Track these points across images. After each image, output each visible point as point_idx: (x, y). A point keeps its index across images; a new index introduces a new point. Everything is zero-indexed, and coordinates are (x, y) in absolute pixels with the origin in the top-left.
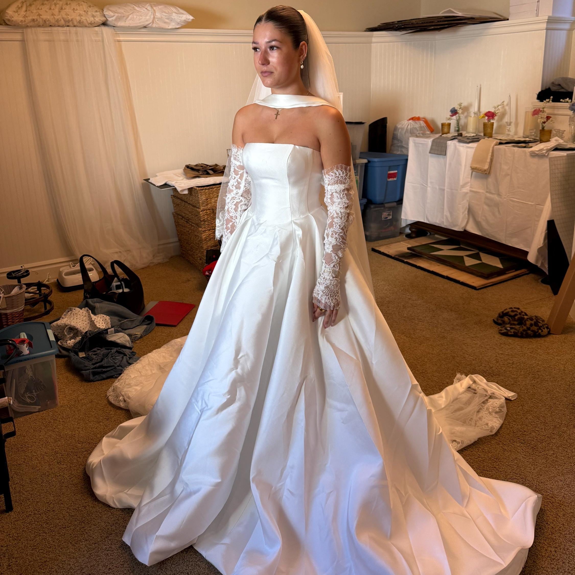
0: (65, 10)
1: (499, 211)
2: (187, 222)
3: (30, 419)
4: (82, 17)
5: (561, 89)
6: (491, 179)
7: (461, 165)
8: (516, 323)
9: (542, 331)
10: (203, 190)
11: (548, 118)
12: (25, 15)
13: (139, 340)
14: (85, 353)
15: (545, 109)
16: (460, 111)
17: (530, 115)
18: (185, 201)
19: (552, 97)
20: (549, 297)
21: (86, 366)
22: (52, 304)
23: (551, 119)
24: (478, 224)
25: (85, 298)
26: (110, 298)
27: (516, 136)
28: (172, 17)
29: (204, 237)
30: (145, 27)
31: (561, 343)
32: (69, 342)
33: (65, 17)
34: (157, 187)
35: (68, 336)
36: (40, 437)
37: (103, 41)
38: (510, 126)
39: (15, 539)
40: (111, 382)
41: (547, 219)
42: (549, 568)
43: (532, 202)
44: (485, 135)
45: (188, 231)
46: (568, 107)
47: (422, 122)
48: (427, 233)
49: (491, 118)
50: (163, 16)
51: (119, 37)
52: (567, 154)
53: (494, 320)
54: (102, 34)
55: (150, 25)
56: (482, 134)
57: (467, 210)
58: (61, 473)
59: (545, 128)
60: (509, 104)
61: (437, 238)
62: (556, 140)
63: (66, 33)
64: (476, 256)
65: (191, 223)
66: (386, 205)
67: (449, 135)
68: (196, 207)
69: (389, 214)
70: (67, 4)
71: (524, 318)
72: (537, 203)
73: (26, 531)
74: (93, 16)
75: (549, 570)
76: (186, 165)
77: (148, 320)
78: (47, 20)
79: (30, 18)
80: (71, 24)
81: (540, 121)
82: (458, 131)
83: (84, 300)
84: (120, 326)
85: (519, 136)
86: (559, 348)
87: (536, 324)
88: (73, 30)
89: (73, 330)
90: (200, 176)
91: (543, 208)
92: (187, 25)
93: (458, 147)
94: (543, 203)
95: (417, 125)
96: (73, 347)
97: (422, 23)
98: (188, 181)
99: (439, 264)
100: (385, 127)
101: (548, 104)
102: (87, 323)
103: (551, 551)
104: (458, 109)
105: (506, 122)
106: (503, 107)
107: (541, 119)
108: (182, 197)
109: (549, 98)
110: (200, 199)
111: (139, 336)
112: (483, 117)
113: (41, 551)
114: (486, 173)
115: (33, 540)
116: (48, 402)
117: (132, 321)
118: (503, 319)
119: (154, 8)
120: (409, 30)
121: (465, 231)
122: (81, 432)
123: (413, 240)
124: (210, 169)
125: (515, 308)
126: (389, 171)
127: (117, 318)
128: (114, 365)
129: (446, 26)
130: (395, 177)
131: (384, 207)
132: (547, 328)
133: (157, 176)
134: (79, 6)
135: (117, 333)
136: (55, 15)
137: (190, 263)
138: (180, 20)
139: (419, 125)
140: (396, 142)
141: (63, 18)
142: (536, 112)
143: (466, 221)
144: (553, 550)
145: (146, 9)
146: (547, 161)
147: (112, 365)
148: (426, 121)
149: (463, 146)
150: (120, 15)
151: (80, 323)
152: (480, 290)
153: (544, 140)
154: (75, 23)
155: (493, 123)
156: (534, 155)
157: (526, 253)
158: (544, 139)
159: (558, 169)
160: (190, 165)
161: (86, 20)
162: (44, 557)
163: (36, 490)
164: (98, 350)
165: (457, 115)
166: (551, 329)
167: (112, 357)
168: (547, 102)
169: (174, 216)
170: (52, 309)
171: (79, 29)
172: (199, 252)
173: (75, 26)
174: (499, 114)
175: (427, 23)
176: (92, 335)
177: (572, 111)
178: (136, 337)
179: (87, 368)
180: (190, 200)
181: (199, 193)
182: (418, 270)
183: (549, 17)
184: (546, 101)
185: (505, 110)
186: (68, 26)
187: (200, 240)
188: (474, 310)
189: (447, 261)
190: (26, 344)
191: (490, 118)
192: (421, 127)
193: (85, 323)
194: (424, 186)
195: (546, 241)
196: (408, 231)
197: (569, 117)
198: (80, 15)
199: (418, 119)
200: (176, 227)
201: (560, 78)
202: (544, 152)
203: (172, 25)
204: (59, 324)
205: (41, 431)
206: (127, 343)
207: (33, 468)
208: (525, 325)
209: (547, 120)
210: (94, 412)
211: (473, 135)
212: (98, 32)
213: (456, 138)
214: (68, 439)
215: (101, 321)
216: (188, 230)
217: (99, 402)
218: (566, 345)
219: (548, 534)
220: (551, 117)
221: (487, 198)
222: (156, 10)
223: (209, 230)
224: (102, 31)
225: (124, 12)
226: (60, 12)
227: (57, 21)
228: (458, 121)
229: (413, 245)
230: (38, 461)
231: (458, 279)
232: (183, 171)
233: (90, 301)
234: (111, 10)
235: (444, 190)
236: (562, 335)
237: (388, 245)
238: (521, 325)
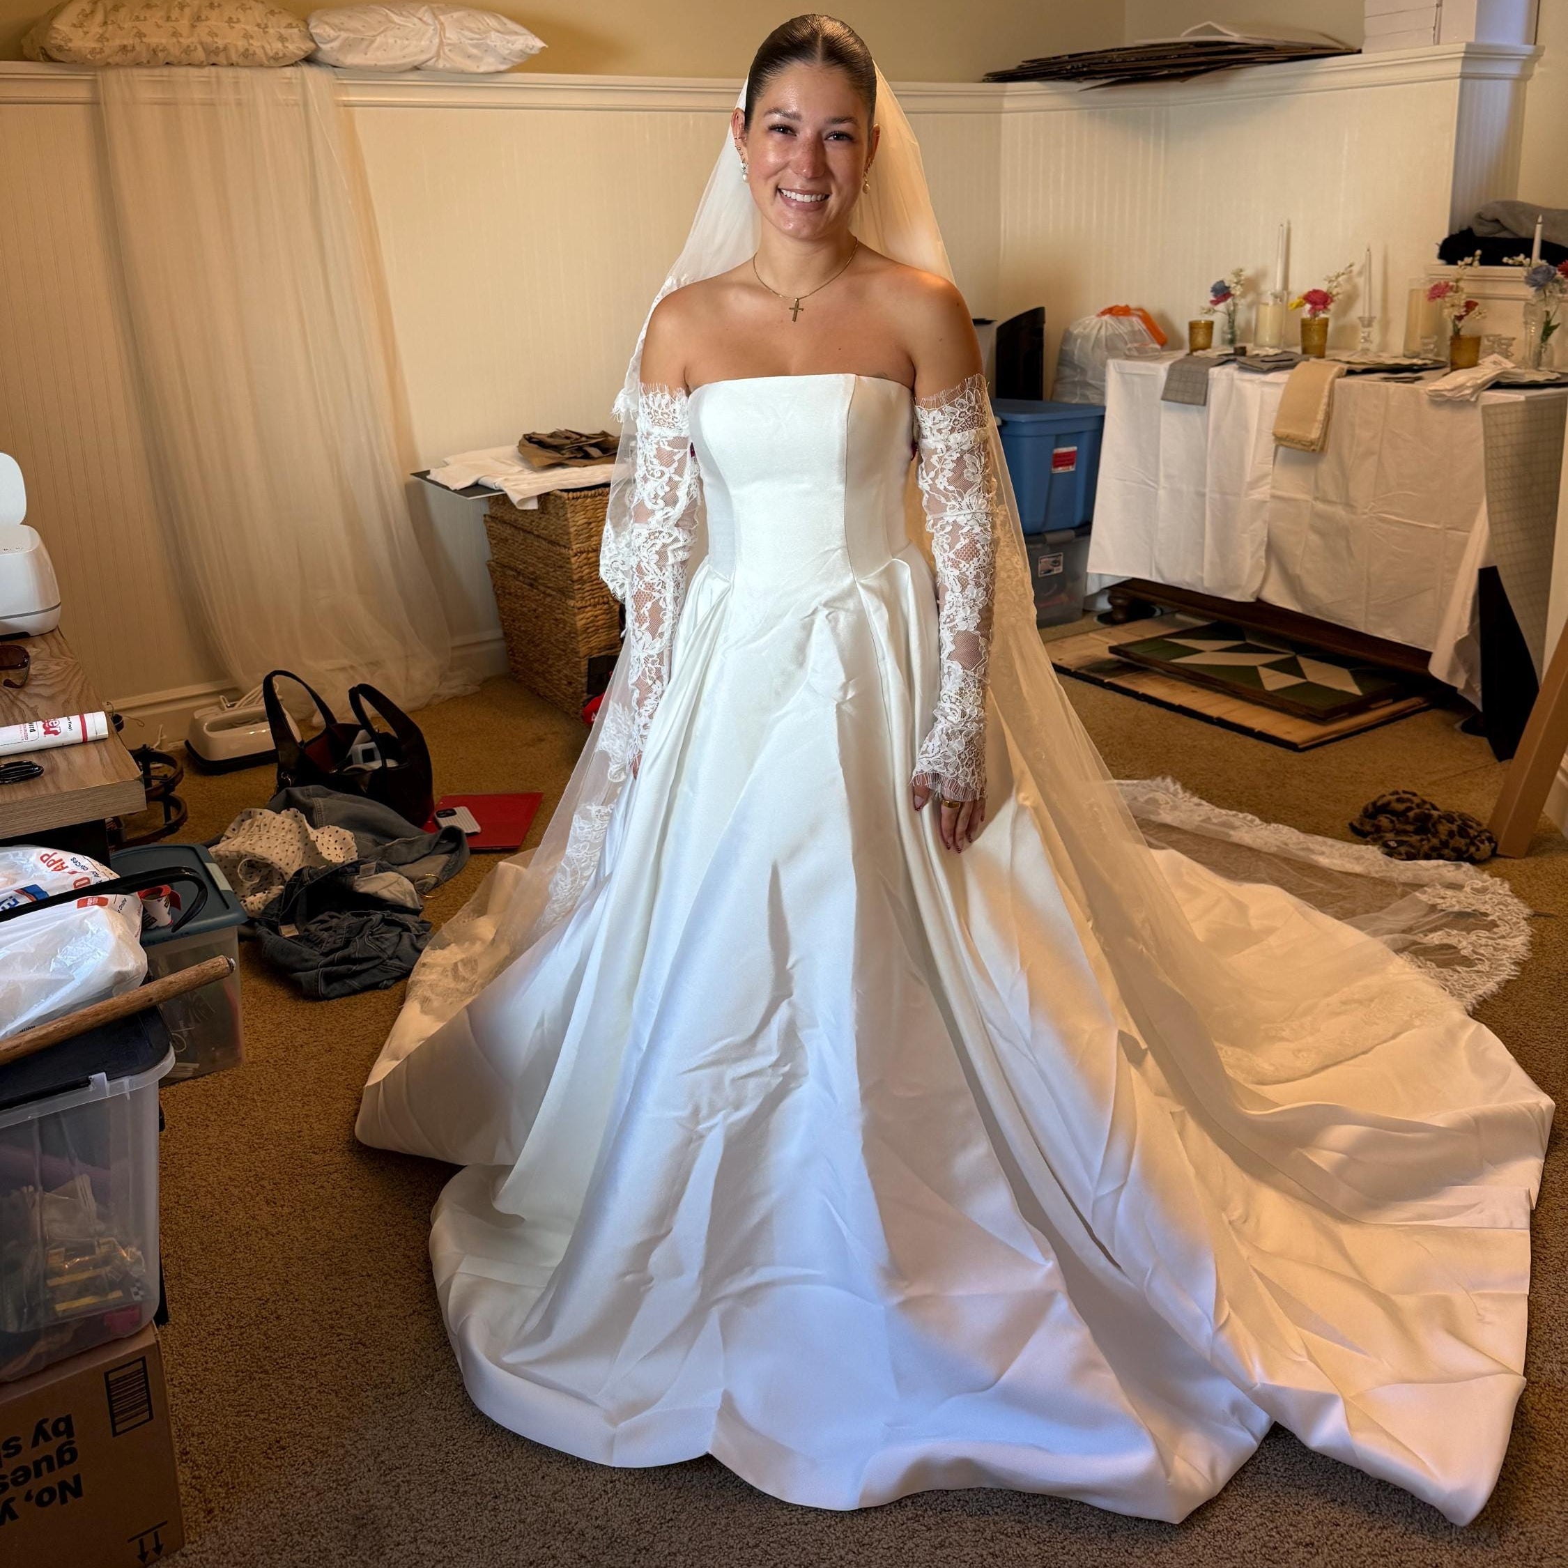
0: (208, 23)
1: (1349, 548)
2: (531, 585)
3: (174, 1096)
4: (251, 41)
5: (1499, 231)
6: (1327, 465)
7: (1246, 429)
8: (1410, 828)
9: (1478, 849)
10: (578, 498)
11: (1470, 306)
12: (102, 35)
13: (433, 892)
14: (297, 928)
15: (1461, 284)
16: (1237, 291)
17: (1422, 299)
18: (524, 531)
19: (1478, 252)
20: (1486, 766)
21: (307, 961)
22: (183, 804)
23: (1477, 308)
24: (1292, 583)
25: (282, 784)
26: (349, 784)
27: (1384, 355)
28: (489, 42)
29: (580, 624)
30: (416, 68)
31: (1528, 877)
32: (250, 899)
33: (208, 40)
34: (455, 491)
35: (248, 884)
36: (210, 1141)
37: (306, 105)
38: (1370, 329)
39: (189, 1391)
40: (374, 1000)
41: (1478, 565)
42: (1551, 1410)
43: (1436, 523)
44: (1305, 351)
45: (535, 610)
46: (1523, 279)
47: (1135, 319)
48: (1154, 611)
49: (1322, 307)
50: (463, 40)
51: (348, 94)
52: (1527, 398)
53: (1351, 825)
54: (304, 85)
55: (429, 63)
56: (1298, 350)
57: (1264, 548)
58: (280, 1228)
59: (1462, 333)
60: (1366, 269)
61: (1182, 623)
62: (1495, 363)
63: (209, 83)
64: (1290, 667)
65: (541, 588)
66: (1050, 538)
67: (1213, 353)
68: (558, 544)
69: (1055, 562)
70: (211, 6)
71: (1431, 816)
72: (1448, 526)
73: (212, 1369)
74: (282, 39)
75: (1552, 1415)
76: (525, 436)
77: (451, 841)
78: (161, 48)
79: (118, 42)
80: (222, 59)
81: (1449, 314)
82: (1232, 342)
83: (279, 790)
84: (385, 854)
85: (1395, 353)
86: (1524, 890)
87: (1463, 832)
88: (227, 74)
89: (260, 869)
90: (566, 462)
91: (1467, 539)
92: (530, 63)
93: (1237, 382)
94: (1467, 523)
95: (1123, 327)
96: (264, 913)
97: (1137, 60)
98: (535, 475)
99: (1194, 688)
100: (1040, 332)
101: (1469, 270)
102: (294, 848)
103: (1552, 1372)
104: (1233, 285)
105: (1360, 318)
106: (1349, 280)
107: (1451, 310)
108: (516, 520)
109: (1472, 254)
110: (571, 524)
111: (433, 881)
112: (1300, 305)
113: (262, 1416)
114: (1314, 450)
115: (235, 1392)
116: (218, 1054)
117: (412, 842)
118: (1376, 822)
119: (442, 18)
120: (1101, 78)
121: (1259, 600)
122: (315, 1125)
123: (1120, 628)
124: (591, 445)
125: (1405, 792)
126: (1057, 446)
127: (370, 836)
128: (381, 954)
129: (1202, 68)
130: (1072, 464)
131: (1044, 541)
132: (1490, 840)
133: (447, 464)
134: (244, 10)
135: (381, 871)
136: (181, 36)
137: (538, 694)
138: (508, 49)
139: (1129, 328)
140: (1067, 372)
141: (201, 43)
142: (1438, 292)
143: (1261, 574)
144: (1557, 1367)
145: (420, 19)
146: (1477, 414)
147: (374, 954)
148: (1146, 318)
149: (1251, 381)
150: (352, 35)
151: (277, 850)
152: (1307, 752)
153: (1460, 362)
154: (234, 58)
155: (1326, 320)
156: (1439, 401)
157: (1426, 656)
158: (1464, 358)
159: (1504, 435)
160: (534, 433)
161: (263, 47)
162: (273, 1430)
163: (222, 1270)
164: (332, 917)
165: (1229, 301)
166: (1500, 844)
167: (371, 935)
168: (1467, 265)
169: (492, 572)
170: (183, 819)
171: (244, 73)
172: (567, 663)
173: (232, 65)
174: (1340, 297)
175: (1149, 59)
176: (316, 879)
177: (1534, 288)
178: (426, 883)
179: (310, 963)
180: (542, 526)
181: (567, 506)
182: (1140, 704)
183: (1469, 45)
184: (1463, 263)
185: (1355, 287)
186: (213, 64)
187: (570, 633)
188: (1297, 802)
189: (1216, 680)
190: (164, 899)
191: (1318, 307)
192: (1133, 333)
193: (291, 849)
194: (1149, 485)
195: (1478, 621)
196: (1104, 605)
197: (1523, 303)
198: (247, 36)
199: (1125, 311)
200: (498, 600)
201: (1497, 202)
202: (1467, 392)
203: (489, 65)
204: (221, 853)
205: (207, 1126)
206: (408, 899)
207: (204, 1217)
208: (1436, 834)
209: (1467, 312)
210: (341, 1074)
211: (1272, 352)
212: (294, 81)
213: (1234, 361)
214: (284, 1143)
215: (332, 845)
216: (534, 606)
217: (352, 1049)
218: (1540, 883)
219: (1540, 1332)
220: (1476, 304)
221: (1318, 515)
222: (446, 24)
223: (595, 606)
224: (303, 79)
225: (362, 29)
226: (193, 26)
227: (188, 50)
228: (1231, 316)
229: (1123, 642)
230: (213, 1201)
231: (1248, 723)
232: (516, 449)
233: (297, 792)
234: (327, 23)
235: (1203, 495)
236: (1529, 860)
237: (1058, 643)
238: (1426, 834)
